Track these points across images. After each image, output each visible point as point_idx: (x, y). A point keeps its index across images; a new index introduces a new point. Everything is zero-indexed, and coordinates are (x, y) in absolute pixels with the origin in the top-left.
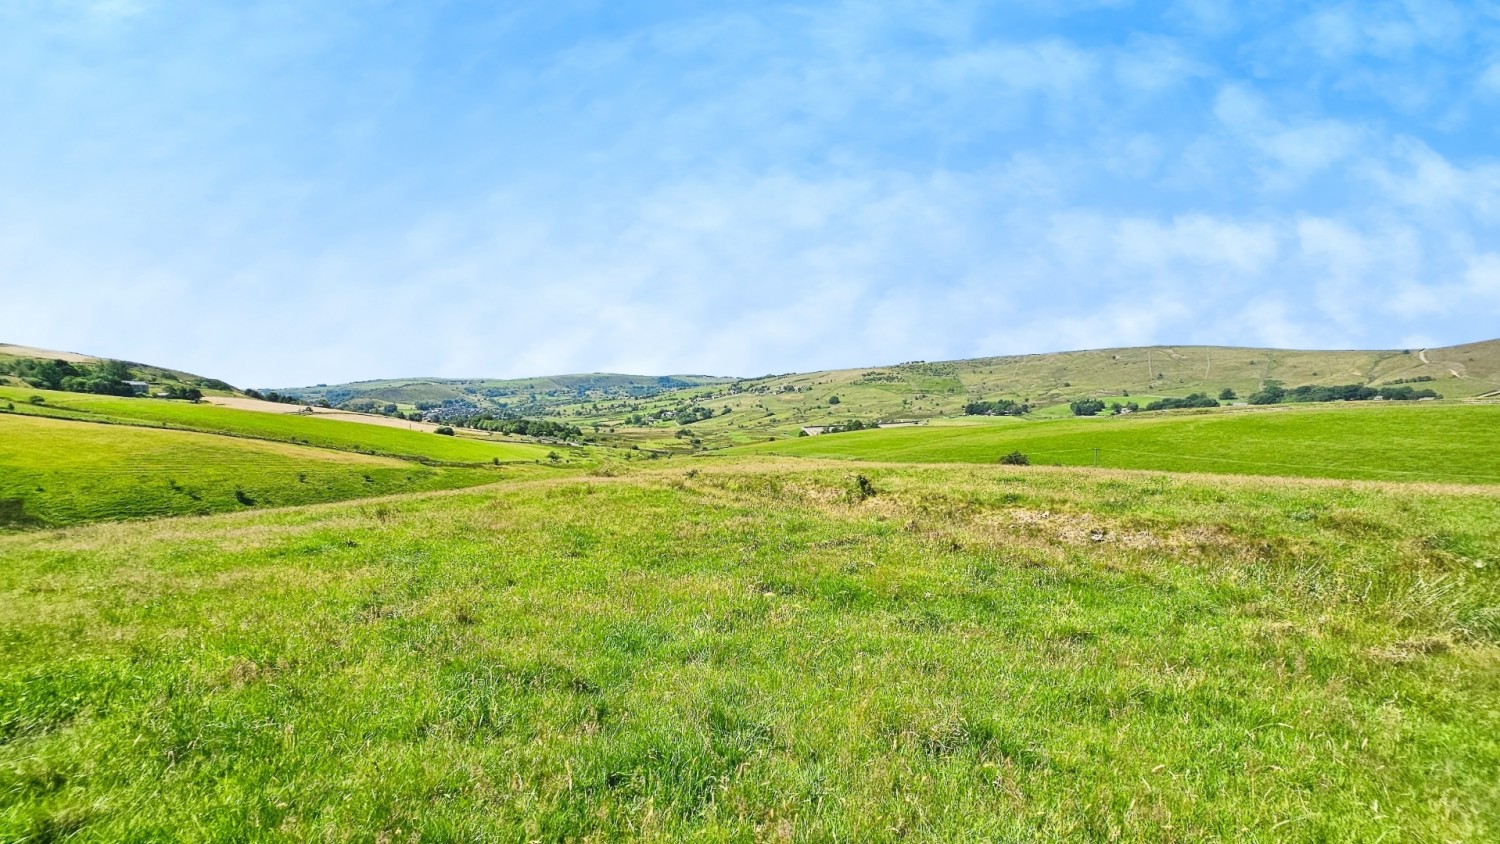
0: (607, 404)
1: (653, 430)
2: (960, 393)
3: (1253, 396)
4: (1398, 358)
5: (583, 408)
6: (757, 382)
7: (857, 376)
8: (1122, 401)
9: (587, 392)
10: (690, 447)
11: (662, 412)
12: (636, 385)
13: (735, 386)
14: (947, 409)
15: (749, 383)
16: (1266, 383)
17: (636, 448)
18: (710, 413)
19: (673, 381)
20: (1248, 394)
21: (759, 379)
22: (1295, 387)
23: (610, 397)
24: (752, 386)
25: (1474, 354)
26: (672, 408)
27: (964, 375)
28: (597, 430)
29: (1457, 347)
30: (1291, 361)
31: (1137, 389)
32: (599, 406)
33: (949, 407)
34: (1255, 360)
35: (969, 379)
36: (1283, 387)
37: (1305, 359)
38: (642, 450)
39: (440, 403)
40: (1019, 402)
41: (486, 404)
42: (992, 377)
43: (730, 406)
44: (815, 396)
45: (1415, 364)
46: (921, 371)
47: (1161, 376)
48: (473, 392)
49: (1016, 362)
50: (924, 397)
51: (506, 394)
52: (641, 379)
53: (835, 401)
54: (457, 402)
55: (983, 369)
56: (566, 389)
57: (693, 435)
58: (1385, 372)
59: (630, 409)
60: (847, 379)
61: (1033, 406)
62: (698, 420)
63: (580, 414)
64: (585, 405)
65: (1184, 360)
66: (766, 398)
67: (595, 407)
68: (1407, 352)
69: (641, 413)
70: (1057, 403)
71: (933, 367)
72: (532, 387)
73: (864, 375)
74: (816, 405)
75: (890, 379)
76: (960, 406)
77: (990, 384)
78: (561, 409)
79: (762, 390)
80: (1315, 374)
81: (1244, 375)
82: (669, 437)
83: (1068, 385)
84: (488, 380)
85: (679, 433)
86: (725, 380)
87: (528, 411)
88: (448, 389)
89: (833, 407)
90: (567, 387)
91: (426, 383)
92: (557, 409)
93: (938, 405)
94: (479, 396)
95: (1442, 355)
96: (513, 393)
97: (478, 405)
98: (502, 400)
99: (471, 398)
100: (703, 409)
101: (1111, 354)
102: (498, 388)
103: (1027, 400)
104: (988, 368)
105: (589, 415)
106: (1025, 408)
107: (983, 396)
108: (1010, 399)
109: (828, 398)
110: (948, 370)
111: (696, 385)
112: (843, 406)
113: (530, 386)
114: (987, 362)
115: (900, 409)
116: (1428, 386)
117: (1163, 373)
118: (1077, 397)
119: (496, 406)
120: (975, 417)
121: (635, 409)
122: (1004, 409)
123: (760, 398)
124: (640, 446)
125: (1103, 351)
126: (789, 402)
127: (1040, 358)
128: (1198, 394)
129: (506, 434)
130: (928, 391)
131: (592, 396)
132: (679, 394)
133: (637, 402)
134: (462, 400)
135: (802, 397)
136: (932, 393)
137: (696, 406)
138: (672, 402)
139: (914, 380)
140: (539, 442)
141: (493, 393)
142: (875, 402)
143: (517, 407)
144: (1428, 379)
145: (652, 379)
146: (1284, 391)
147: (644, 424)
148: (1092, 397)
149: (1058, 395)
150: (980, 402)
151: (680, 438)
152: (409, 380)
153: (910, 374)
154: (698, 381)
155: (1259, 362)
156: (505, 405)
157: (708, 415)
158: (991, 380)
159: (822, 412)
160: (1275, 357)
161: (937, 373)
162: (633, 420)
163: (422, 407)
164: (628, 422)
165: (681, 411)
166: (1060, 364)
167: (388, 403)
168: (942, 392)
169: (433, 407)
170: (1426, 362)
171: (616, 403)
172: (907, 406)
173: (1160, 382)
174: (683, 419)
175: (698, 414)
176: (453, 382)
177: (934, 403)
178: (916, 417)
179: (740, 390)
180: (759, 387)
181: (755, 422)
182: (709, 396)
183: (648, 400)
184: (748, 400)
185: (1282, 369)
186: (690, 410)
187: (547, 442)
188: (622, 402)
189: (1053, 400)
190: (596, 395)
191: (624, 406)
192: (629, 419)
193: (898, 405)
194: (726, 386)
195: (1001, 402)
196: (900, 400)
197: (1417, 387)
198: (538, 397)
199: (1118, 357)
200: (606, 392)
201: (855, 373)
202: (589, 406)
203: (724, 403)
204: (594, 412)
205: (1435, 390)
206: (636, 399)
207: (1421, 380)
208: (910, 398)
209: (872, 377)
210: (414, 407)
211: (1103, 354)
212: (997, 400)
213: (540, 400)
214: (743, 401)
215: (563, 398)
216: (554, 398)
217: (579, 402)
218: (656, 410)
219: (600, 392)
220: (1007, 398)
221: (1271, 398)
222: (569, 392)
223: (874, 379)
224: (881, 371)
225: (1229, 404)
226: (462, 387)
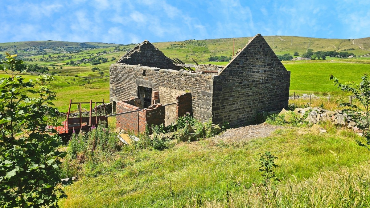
0: (56, 55)
1: (81, 67)
2: (207, 53)
3: (303, 55)
4: (347, 42)
5: (43, 57)
6: (126, 47)
7: (168, 45)
9: (44, 50)
10: (99, 75)
11: (84, 59)
12: (69, 46)
13: (117, 48)
14: (203, 59)
16: (308, 50)
17: (77, 76)
18: (106, 60)
19: (87, 45)
20: (302, 54)
21: (128, 45)
22: (316, 52)
23: (57, 52)
24: (124, 48)
25: (366, 42)
26: (88, 58)
27: (209, 46)
28: (54, 68)
29: (362, 39)
30: (317, 42)
32: (52, 56)
33: (203, 58)
34: (306, 42)
35: (211, 48)
36: (313, 52)
37: (321, 42)
38: (80, 77)
42: (220, 47)
43: (115, 57)
45: (351, 44)
46: (193, 44)
49: (228, 41)
50: (194, 54)
52: (72, 44)
55: (216, 43)
56: (32, 48)
57: (100, 70)
58: (343, 46)
59: (68, 58)
60: (164, 46)
62: (101, 63)
64: (44, 55)
65: (284, 41)
67: (50, 57)
68: (349, 40)
69: (73, 60)
71: (198, 42)
72: (15, 47)
73: (171, 45)
75: (181, 47)
76: (207, 58)
77: (218, 49)
78: (32, 57)
80: (323, 47)
81: (302, 47)
82: (89, 71)
85: (93, 69)
86: (112, 45)
90: (34, 47)
92: (30, 58)
93: (199, 57)
95: (358, 41)
96: (5, 49)
100: (103, 58)
104: (218, 43)
105: (47, 60)
107: (216, 54)
110: (203, 44)
111: (98, 47)
114: (218, 41)
116: (353, 52)
117: (277, 46)
120: (212, 62)
121: (70, 58)
122: (223, 59)
124: (78, 75)
127: (237, 39)
128: (287, 54)
130: (196, 52)
131: (47, 51)
132: (91, 51)
133: (71, 55)
136: (197, 53)
137: (100, 57)
138: (88, 55)
139: (190, 47)
140: (32, 74)
142: (175, 56)
144: (353, 49)
145: (77, 44)
146: (313, 53)
147: (76, 64)
150: (214, 56)
151: (94, 71)
153: (189, 45)
154: (99, 45)
155: (308, 43)
157: (105, 61)
158: (219, 48)
160: (312, 40)
161: (200, 45)
162: (70, 63)
164: (68, 64)
165: (93, 59)
166: (243, 42)
168: (201, 52)
170: (354, 43)
171: (60, 55)
172: (188, 58)
173: (276, 49)
174: (94, 63)
175: (100, 60)
179: (119, 50)
180: (128, 49)
182: (105, 52)
183: (76, 54)
185: (314, 45)
186: (97, 59)
187: (35, 74)
188: (63, 55)
190: (49, 51)
191: (65, 56)
192: (68, 62)
193: (184, 57)
194: (113, 48)
195: (222, 56)
196: (185, 55)
197: (349, 52)
198: (19, 52)
200: (54, 50)
203: (112, 56)
204: (49, 59)
205: (354, 53)
206: (71, 53)
207: (351, 49)
208: (189, 54)
209: (174, 46)
212: (220, 56)
213: (20, 53)
214: (120, 55)
215: (32, 52)
216: (27, 52)
217: (41, 54)
218: (80, 59)
219: (51, 50)
220: (224, 55)
221: (309, 55)
222: (35, 49)
223: (175, 47)
224: (178, 43)
225: (296, 57)
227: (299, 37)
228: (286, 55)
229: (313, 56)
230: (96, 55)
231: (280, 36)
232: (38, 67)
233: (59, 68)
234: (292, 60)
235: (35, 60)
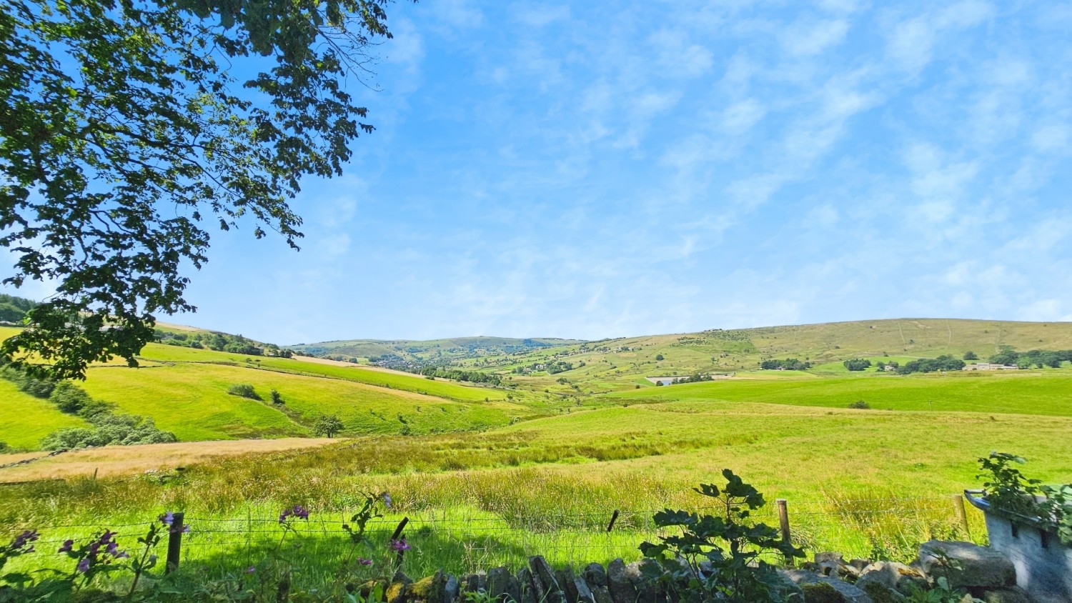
0: (494, 359)
2: (754, 353)
3: (992, 358)
5: (477, 361)
6: (601, 344)
7: (674, 340)
8: (885, 361)
9: (475, 350)
11: (536, 365)
12: (508, 345)
13: (584, 346)
14: (747, 364)
15: (593, 345)
16: (1001, 347)
18: (570, 366)
19: (535, 342)
20: (988, 356)
21: (602, 341)
22: (1027, 351)
23: (494, 353)
24: (596, 347)
26: (542, 362)
27: (755, 340)
31: (894, 351)
32: (488, 360)
33: (747, 363)
34: (988, 330)
35: (759, 343)
36: (1016, 351)
39: (379, 357)
40: (802, 360)
41: (410, 358)
42: (777, 341)
43: (584, 361)
44: (646, 355)
46: (721, 337)
47: (912, 342)
48: (400, 349)
49: (794, 330)
50: (727, 355)
51: (422, 351)
52: (512, 340)
53: (660, 358)
54: (388, 356)
55: (769, 335)
57: (569, 382)
59: (511, 362)
60: (667, 342)
61: (813, 363)
62: (562, 371)
63: (477, 365)
64: (478, 358)
65: (929, 329)
66: (609, 356)
67: (486, 361)
69: (521, 366)
70: (832, 361)
71: (730, 334)
72: (440, 346)
73: (679, 339)
74: (647, 361)
75: (699, 342)
76: (756, 363)
77: (776, 347)
78: (462, 361)
79: (605, 349)
80: (1041, 341)
81: (981, 341)
83: (838, 348)
84: (411, 341)
88: (383, 347)
89: (659, 363)
90: (462, 346)
91: (370, 343)
92: (459, 362)
93: (739, 362)
94: (404, 353)
96: (427, 350)
97: (404, 357)
98: (419, 355)
99: (399, 354)
100: (565, 363)
101: (869, 325)
102: (418, 347)
103: (808, 359)
104: (773, 334)
105: (482, 367)
106: (808, 365)
107: (773, 355)
108: (794, 358)
109: (655, 356)
110: (742, 336)
112: (667, 362)
114: (771, 330)
115: (710, 364)
117: (914, 339)
118: (849, 357)
119: (415, 360)
120: (770, 371)
121: (515, 362)
122: (792, 365)
123: (604, 356)
125: (862, 322)
126: (626, 358)
127: (812, 327)
128: (946, 355)
130: (729, 352)
131: (480, 352)
132: (544, 353)
133: (515, 357)
134: (394, 355)
135: (635, 355)
136: (733, 352)
137: (560, 361)
138: (542, 357)
139: (717, 343)
141: (413, 350)
142: (690, 359)
143: (429, 360)
145: (520, 340)
146: (1017, 354)
148: (860, 357)
149: (832, 355)
150: (771, 360)
152: (361, 341)
153: (713, 339)
154: (551, 342)
155: (994, 332)
156: (422, 358)
157: (569, 368)
158: (776, 344)
159: (652, 366)
160: (1005, 327)
161: (734, 338)
164: (514, 372)
165: (549, 364)
166: (829, 332)
168: (740, 352)
169: (380, 360)
171: (500, 358)
172: (715, 363)
173: (913, 346)
174: (552, 370)
175: (562, 366)
176: (386, 342)
177: (736, 360)
178: (724, 371)
179: (589, 349)
180: (602, 347)
181: (605, 373)
182: (566, 353)
183: (522, 356)
184: (596, 357)
185: (1012, 336)
186: (555, 364)
188: (504, 358)
189: (828, 358)
191: (506, 360)
192: (514, 369)
193: (708, 361)
194: (576, 346)
195: (787, 360)
196: (709, 358)
198: (443, 353)
199: (874, 327)
200: (488, 350)
201: (672, 338)
202: (482, 360)
203: (579, 359)
204: (485, 364)
206: (513, 355)
208: (716, 356)
209: (685, 341)
210: (367, 359)
211: (862, 325)
212: (784, 358)
214: (592, 358)
216: (454, 354)
217: (472, 357)
218: (531, 364)
219: (483, 350)
220: (791, 357)
221: (1009, 359)
223: (687, 342)
224: (691, 336)
225: (974, 364)
226: (393, 346)
227: (965, 320)
228: (943, 358)
229: (1022, 361)
230: (552, 358)
231: (916, 319)
234: (964, 369)
235: (467, 364)
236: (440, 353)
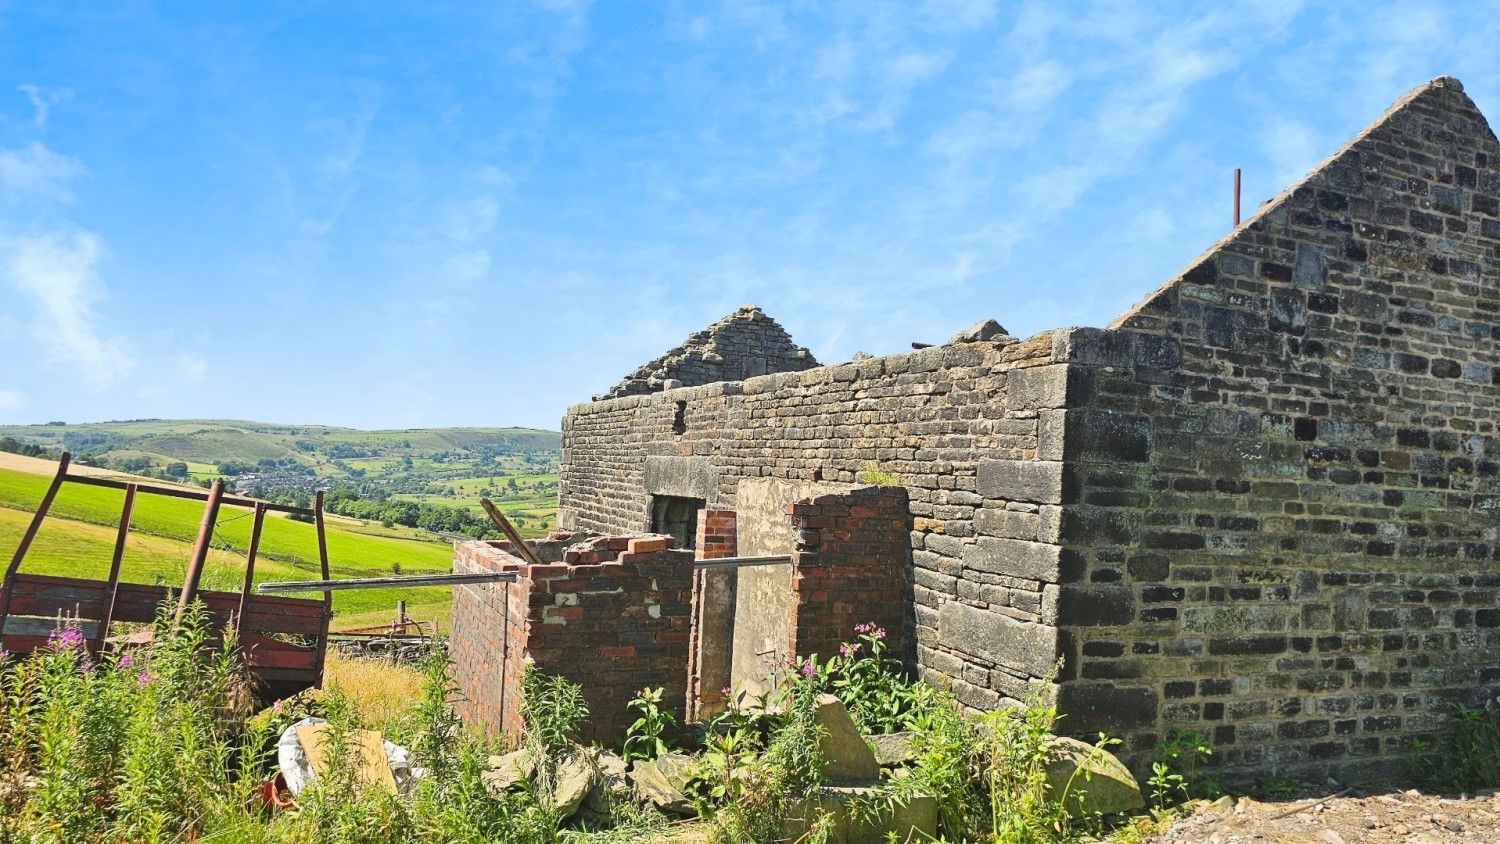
0: (533, 481)
5: (492, 484)
9: (498, 459)
23: (536, 467)
32: (518, 483)
39: (254, 464)
41: (330, 470)
48: (308, 448)
51: (363, 455)
54: (282, 463)
64: (496, 479)
67: (512, 484)
72: (408, 446)
78: (455, 484)
84: (336, 431)
87: (402, 486)
88: (269, 441)
90: (466, 448)
91: (233, 429)
92: (449, 485)
94: (319, 456)
96: (375, 453)
97: (317, 470)
98: (357, 465)
99: (306, 459)
102: (351, 445)
113: (405, 444)
119: (347, 474)
129: (389, 525)
131: (506, 465)
134: (291, 461)
140: (443, 540)
141: (341, 452)
143: (381, 477)
152: (207, 422)
156: (362, 473)
163: (228, 470)
167: (174, 461)
169: (246, 470)
176: (277, 430)
190: (512, 463)
198: (416, 463)
200: (528, 460)
204: (510, 492)
210: (215, 469)
213: (420, 468)
215: (458, 466)
216: (443, 466)
217: (485, 474)
219: (518, 460)
222: (467, 457)
226: (292, 439)
232: (467, 517)
233: (538, 523)
235: (465, 492)
236: (409, 463)
